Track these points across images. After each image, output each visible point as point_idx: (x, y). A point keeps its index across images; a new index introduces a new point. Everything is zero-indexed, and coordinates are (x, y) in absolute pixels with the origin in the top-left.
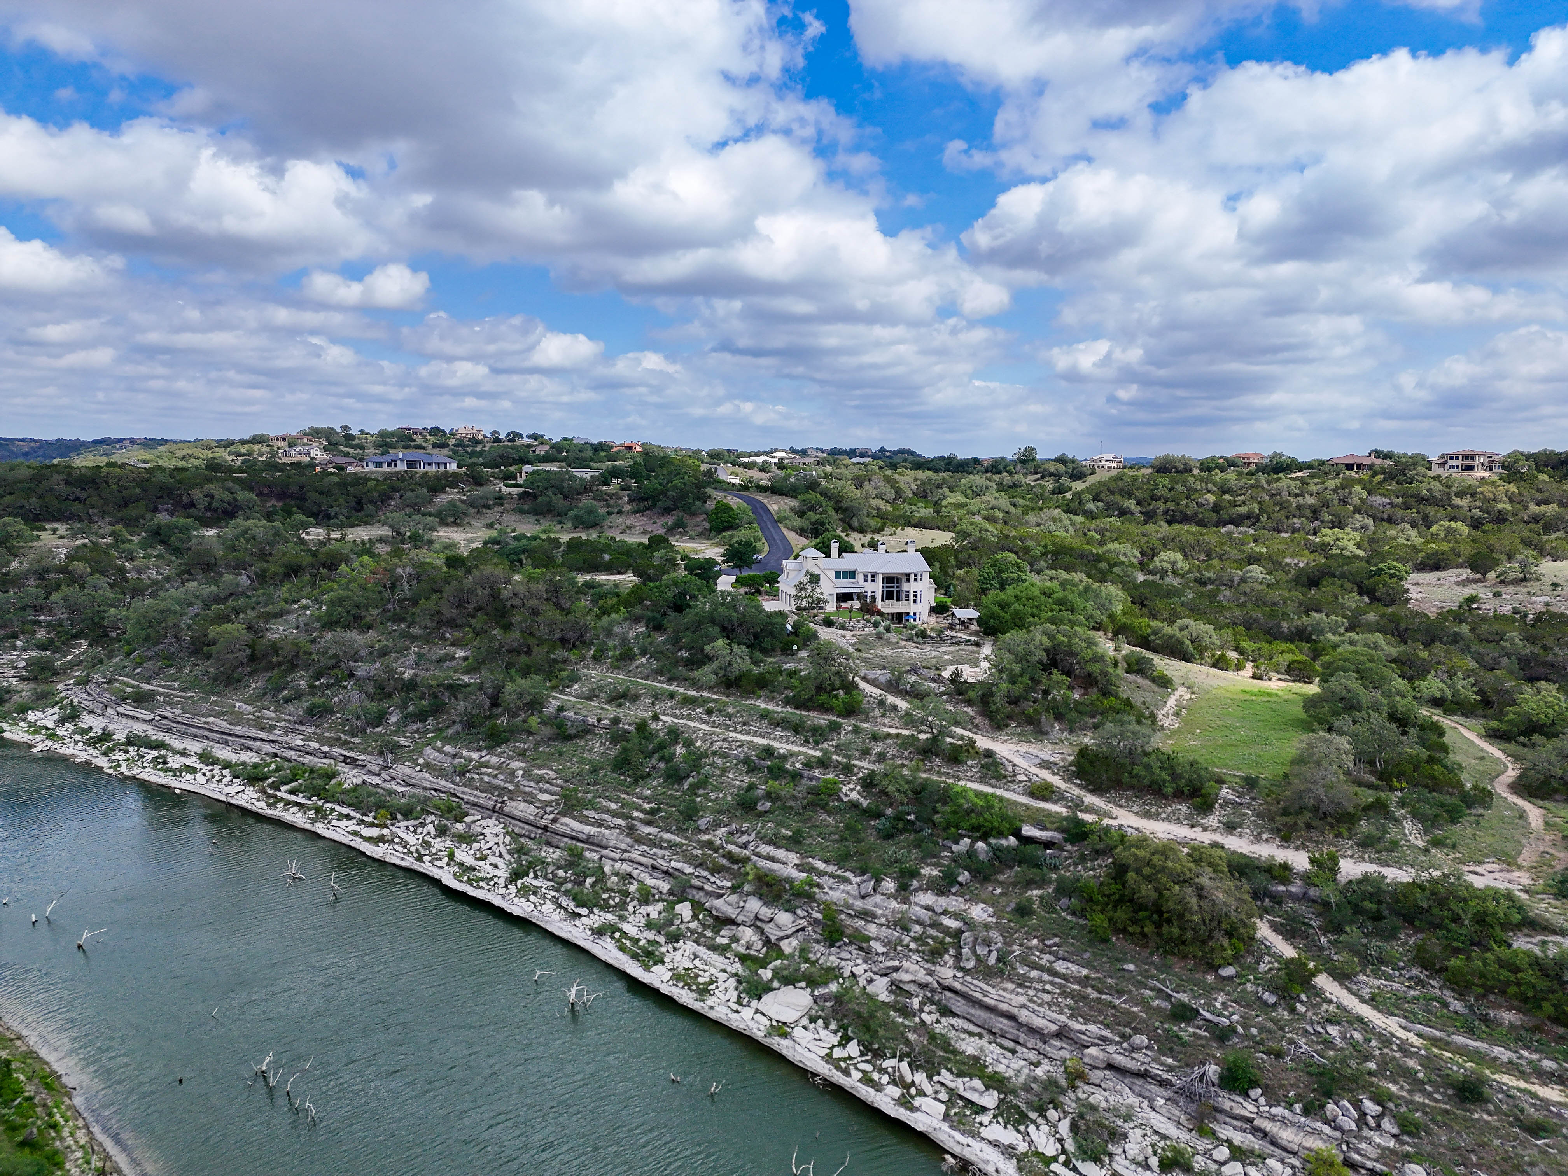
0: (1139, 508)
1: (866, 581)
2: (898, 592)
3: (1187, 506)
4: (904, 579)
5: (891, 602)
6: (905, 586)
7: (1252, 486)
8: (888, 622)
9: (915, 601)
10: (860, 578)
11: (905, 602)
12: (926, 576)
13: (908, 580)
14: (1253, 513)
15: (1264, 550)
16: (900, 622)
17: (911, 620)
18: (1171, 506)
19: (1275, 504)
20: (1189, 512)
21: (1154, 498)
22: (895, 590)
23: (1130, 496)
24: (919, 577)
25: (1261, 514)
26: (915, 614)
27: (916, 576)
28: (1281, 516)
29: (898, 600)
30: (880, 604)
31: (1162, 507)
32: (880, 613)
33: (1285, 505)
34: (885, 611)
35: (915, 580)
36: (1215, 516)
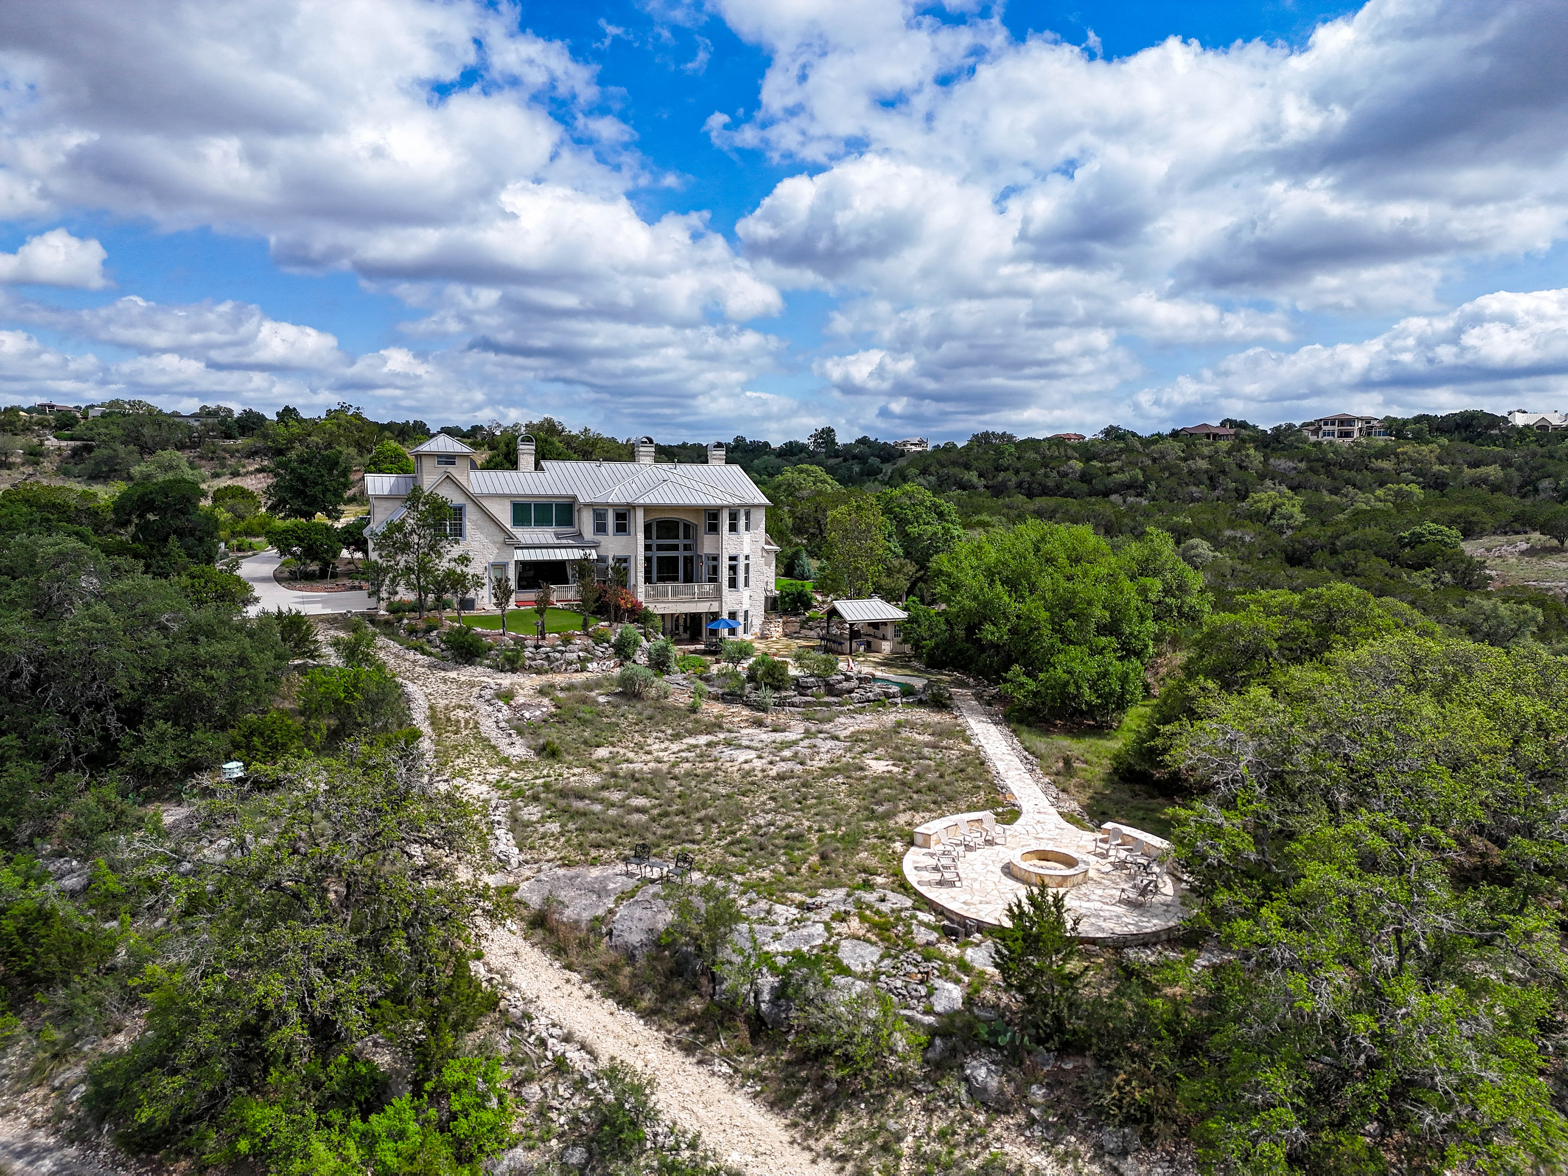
0: (983, 482)
1: (601, 528)
2: (688, 561)
3: (1046, 475)
4: (702, 523)
5: (669, 586)
6: (707, 545)
7: (1122, 450)
8: (661, 640)
9: (733, 583)
10: (586, 522)
11: (708, 587)
12: (760, 519)
13: (714, 528)
14: (1137, 480)
15: (1189, 521)
16: (694, 638)
17: (725, 632)
18: (1025, 476)
19: (1162, 470)
20: (1050, 483)
21: (998, 469)
22: (681, 554)
23: (967, 467)
24: (742, 522)
25: (1148, 480)
26: (733, 615)
27: (734, 517)
28: (1172, 483)
29: (689, 579)
30: (641, 592)
31: (1014, 479)
32: (639, 615)
33: (1175, 470)
34: (658, 608)
35: (733, 528)
36: (1085, 487)
